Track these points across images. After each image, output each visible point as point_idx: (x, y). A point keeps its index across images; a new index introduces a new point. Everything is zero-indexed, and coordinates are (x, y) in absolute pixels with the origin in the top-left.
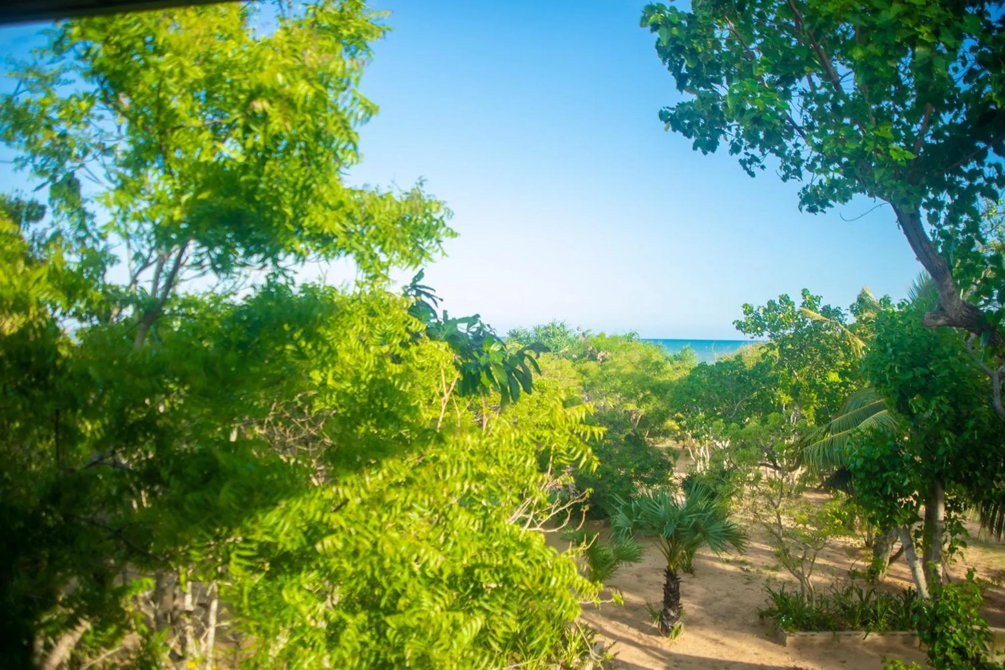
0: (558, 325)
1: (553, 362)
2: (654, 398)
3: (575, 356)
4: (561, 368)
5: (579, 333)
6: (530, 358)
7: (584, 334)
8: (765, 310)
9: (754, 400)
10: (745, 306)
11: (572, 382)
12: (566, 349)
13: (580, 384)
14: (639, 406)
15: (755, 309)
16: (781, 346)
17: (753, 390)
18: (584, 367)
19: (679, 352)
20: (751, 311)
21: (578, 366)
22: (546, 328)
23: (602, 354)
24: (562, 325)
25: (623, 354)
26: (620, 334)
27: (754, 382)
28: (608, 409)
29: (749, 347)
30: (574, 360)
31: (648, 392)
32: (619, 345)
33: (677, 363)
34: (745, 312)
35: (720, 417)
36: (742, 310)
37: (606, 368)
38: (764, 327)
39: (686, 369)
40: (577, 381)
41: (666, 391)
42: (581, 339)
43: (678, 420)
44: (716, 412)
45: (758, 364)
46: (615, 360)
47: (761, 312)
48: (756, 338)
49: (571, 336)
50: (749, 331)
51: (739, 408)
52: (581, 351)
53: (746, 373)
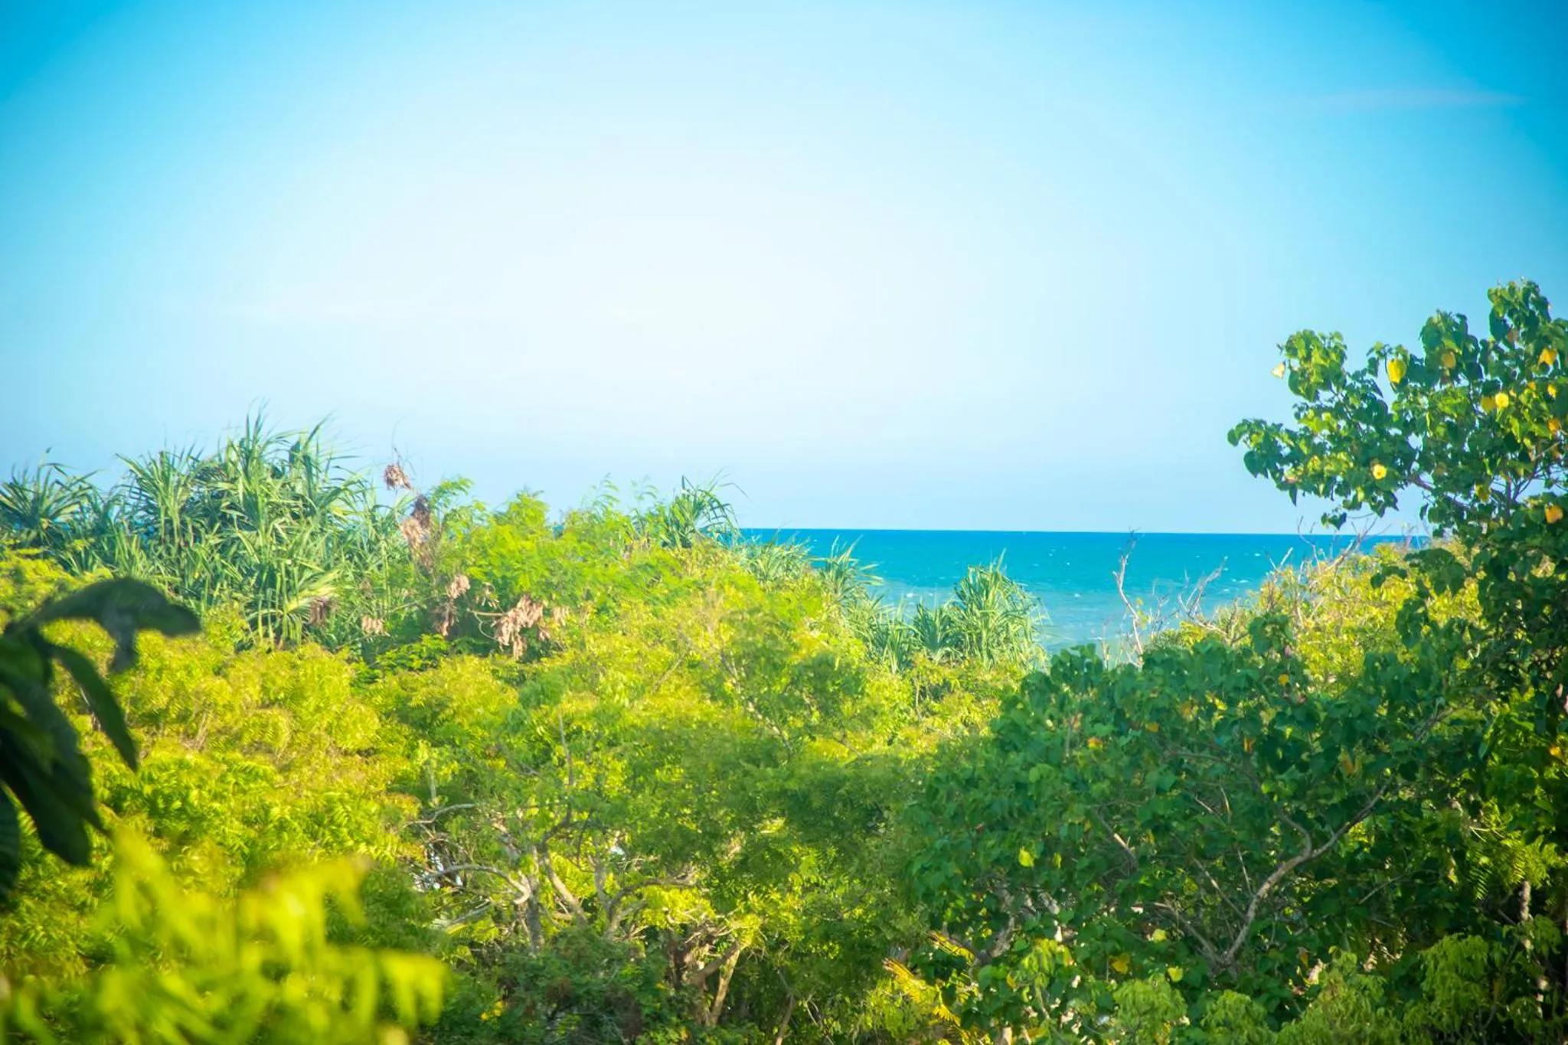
0: (276, 455)
1: (246, 667)
2: (809, 858)
3: (373, 626)
4: (296, 695)
5: (395, 500)
6: (79, 665)
7: (421, 508)
8: (1412, 369)
9: (1353, 866)
10: (1300, 344)
11: (356, 775)
12: (324, 590)
13: (401, 785)
14: (723, 902)
15: (1354, 363)
16: (1496, 569)
17: (1352, 809)
18: (422, 689)
19: (942, 603)
20: (1332, 376)
21: (390, 682)
22: (204, 474)
23: (522, 615)
24: (300, 457)
25: (641, 616)
26: (627, 506)
27: (1351, 761)
28: (557, 922)
29: (1325, 570)
30: (368, 652)
31: (773, 826)
32: (620, 568)
33: (933, 665)
34: (1297, 382)
35: (1167, 957)
36: (1279, 369)
37: (545, 695)
38: (1403, 468)
39: (979, 692)
40: (383, 770)
41: (870, 817)
42: (408, 533)
43: (939, 969)
44: (1141, 927)
45: (1377, 667)
46: (596, 646)
47: (1387, 378)
48: (1362, 522)
49: (345, 513)
50: (1316, 482)
51: (1270, 906)
52: (406, 602)
53: (1307, 717)
